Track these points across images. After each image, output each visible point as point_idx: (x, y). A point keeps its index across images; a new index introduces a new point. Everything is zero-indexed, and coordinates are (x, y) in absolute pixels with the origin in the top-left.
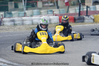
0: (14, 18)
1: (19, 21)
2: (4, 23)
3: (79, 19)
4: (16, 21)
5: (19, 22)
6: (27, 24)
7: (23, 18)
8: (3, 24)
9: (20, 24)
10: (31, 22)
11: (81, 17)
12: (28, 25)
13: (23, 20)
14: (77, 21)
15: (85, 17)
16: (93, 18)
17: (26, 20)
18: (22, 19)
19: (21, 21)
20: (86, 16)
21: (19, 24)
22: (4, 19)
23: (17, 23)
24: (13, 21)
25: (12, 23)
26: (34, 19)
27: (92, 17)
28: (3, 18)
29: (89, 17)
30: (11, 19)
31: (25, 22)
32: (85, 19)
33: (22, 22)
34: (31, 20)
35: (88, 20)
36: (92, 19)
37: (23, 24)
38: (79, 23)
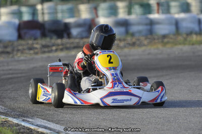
4: (134, 24)
5: (140, 28)
10: (173, 28)
19: (146, 25)
21: (140, 32)
23: (134, 29)
24: (125, 24)
25: (122, 30)
26: (183, 20)
33: (148, 27)
34: (174, 22)
37: (151, 33)
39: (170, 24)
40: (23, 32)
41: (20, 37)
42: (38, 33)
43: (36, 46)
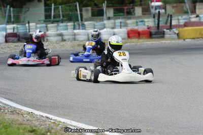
0: (62, 31)
1: (68, 35)
2: (48, 38)
3: (156, 34)
4: (66, 35)
5: (69, 37)
6: (81, 39)
7: (76, 31)
8: (47, 40)
9: (71, 39)
10: (87, 37)
11: (160, 31)
12: (82, 41)
13: (75, 35)
14: (154, 36)
15: (165, 30)
16: (177, 32)
17: (79, 35)
18: (73, 32)
19: (73, 35)
20: (167, 29)
21: (69, 39)
22: (49, 33)
23: (66, 37)
24: (61, 35)
25: (60, 38)
27: (175, 31)
28: (47, 31)
29: (172, 30)
30: (59, 32)
31: (77, 37)
32: (166, 33)
33: (74, 37)
34: (87, 34)
35: (170, 34)
36: (175, 33)
37: (75, 39)
38: (156, 40)
39: (85, 35)
40: (8, 39)
41: (6, 41)
42: (16, 39)
43: (12, 46)
